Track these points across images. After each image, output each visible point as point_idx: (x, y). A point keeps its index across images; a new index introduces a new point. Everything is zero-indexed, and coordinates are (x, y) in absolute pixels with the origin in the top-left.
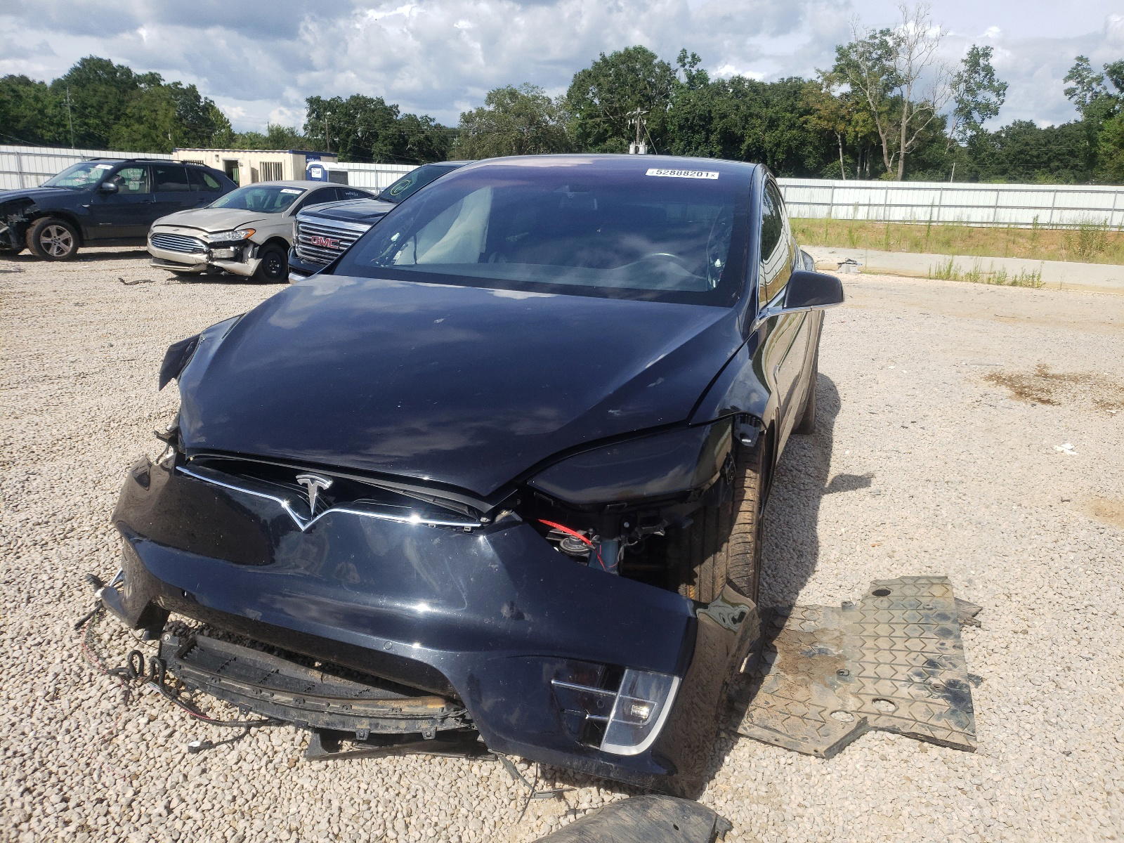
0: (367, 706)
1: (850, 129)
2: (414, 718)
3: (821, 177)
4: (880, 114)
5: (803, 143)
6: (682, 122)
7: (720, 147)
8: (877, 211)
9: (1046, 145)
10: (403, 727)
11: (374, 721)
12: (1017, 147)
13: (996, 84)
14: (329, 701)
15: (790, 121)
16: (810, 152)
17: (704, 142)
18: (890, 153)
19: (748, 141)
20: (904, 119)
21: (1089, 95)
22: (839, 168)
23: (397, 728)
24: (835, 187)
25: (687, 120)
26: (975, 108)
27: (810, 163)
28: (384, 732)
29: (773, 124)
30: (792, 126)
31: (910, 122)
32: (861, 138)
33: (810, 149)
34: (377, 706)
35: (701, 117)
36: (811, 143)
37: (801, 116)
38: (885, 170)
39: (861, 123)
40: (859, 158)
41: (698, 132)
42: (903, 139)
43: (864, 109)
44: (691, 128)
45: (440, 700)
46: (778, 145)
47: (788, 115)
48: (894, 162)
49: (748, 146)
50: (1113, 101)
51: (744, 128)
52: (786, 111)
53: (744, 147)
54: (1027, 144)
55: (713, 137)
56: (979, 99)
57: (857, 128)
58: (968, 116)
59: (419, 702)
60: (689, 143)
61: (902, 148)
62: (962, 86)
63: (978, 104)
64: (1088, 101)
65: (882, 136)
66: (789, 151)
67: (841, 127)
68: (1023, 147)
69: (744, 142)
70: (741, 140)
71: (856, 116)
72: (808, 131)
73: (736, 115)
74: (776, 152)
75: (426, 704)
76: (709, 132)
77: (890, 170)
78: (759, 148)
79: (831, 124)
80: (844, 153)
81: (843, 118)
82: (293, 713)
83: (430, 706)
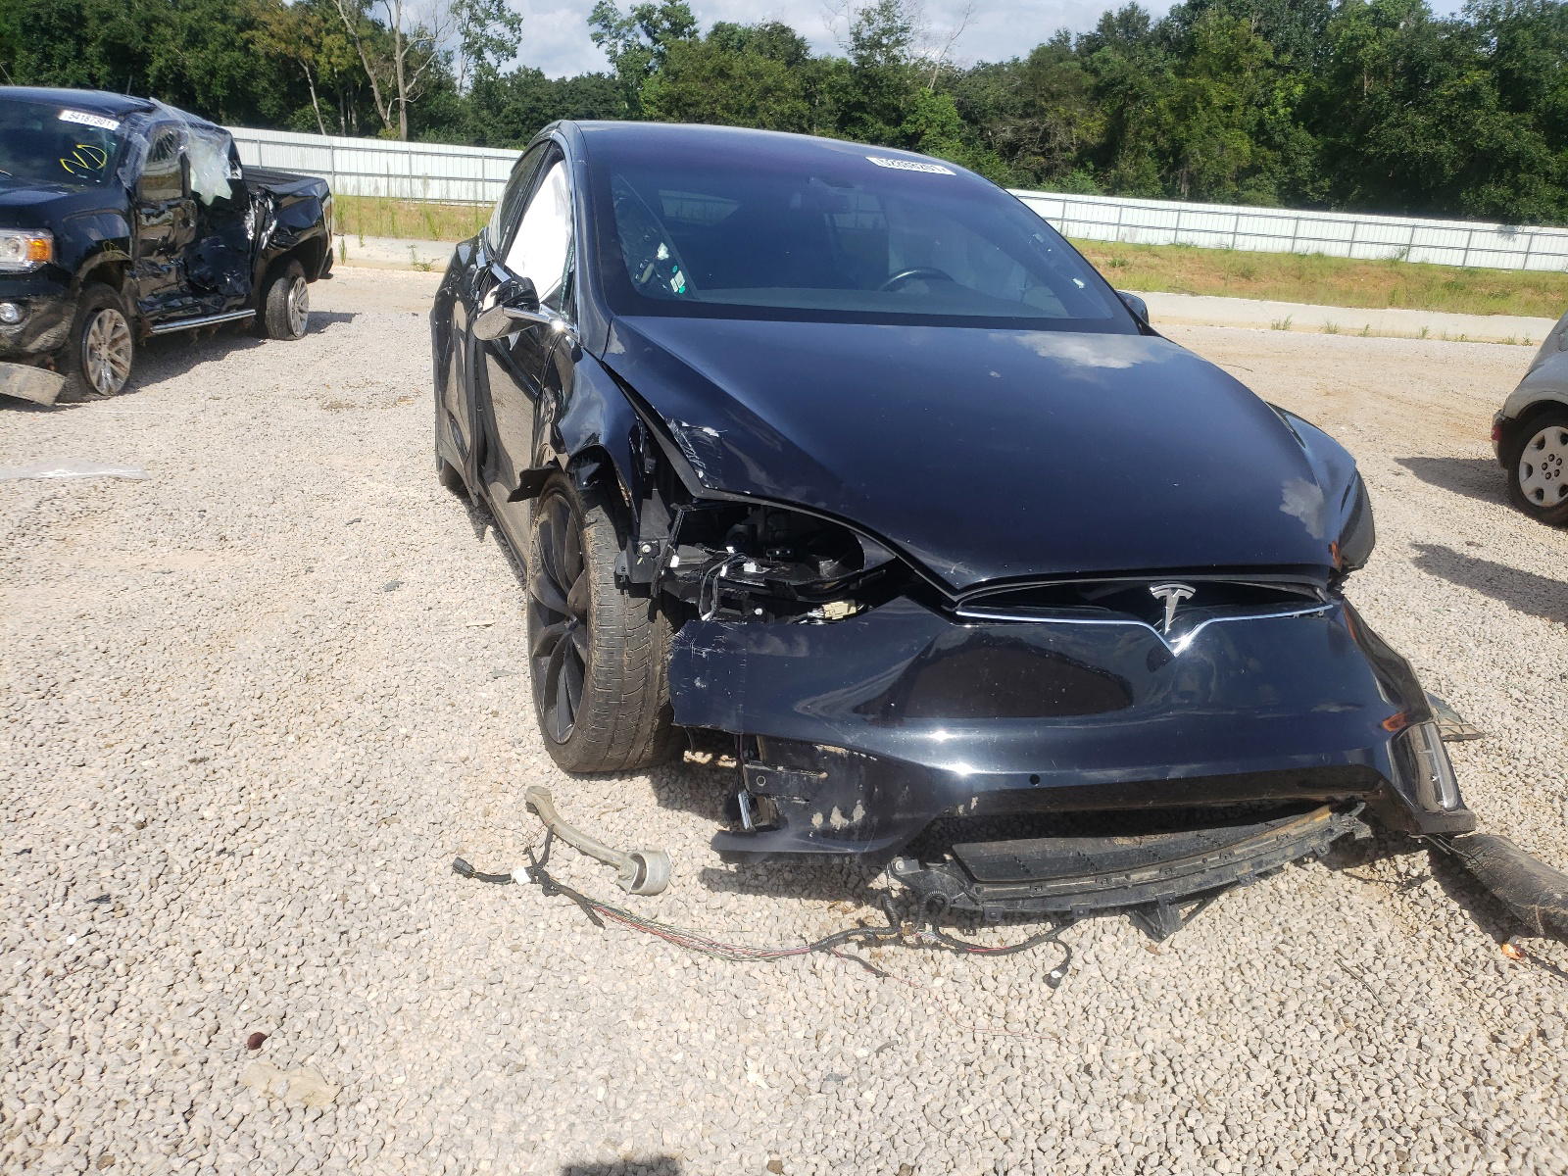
1: (322, 59)
3: (287, 128)
4: (361, 40)
5: (252, 75)
6: (29, 21)
7: (106, 69)
8: (401, 184)
9: (560, 102)
11: (1257, 859)
12: (529, 102)
13: (508, 15)
14: (1202, 857)
15: (225, 36)
16: (265, 90)
17: (76, 57)
18: (384, 99)
19: (160, 62)
20: (398, 51)
21: (621, 43)
22: (314, 117)
24: (334, 148)
25: (37, 17)
26: (486, 45)
27: (268, 105)
28: (1271, 867)
29: (195, 39)
30: (229, 45)
31: (406, 57)
32: (339, 73)
33: (265, 84)
35: (63, 15)
36: (263, 74)
37: (240, 30)
38: (381, 123)
39: (337, 52)
40: (341, 104)
41: (61, 40)
42: (400, 80)
43: (337, 30)
44: (46, 31)
45: (1330, 809)
46: (212, 73)
47: (220, 27)
48: (392, 112)
49: (160, 70)
50: (646, 54)
51: (146, 39)
52: (212, 18)
53: (152, 70)
54: (538, 100)
55: (90, 50)
56: (489, 32)
57: (332, 57)
58: (479, 55)
60: (47, 57)
61: (401, 93)
62: (466, 13)
63: (489, 40)
64: (620, 51)
65: (370, 73)
66: (231, 85)
67: (307, 53)
68: (534, 103)
69: (151, 63)
70: (144, 59)
71: (327, 40)
72: (255, 55)
73: (128, 16)
74: (210, 84)
75: (1314, 818)
76: (82, 41)
77: (389, 125)
78: (179, 77)
79: (292, 48)
80: (318, 97)
81: (308, 39)
82: (1152, 889)
83: (1317, 820)
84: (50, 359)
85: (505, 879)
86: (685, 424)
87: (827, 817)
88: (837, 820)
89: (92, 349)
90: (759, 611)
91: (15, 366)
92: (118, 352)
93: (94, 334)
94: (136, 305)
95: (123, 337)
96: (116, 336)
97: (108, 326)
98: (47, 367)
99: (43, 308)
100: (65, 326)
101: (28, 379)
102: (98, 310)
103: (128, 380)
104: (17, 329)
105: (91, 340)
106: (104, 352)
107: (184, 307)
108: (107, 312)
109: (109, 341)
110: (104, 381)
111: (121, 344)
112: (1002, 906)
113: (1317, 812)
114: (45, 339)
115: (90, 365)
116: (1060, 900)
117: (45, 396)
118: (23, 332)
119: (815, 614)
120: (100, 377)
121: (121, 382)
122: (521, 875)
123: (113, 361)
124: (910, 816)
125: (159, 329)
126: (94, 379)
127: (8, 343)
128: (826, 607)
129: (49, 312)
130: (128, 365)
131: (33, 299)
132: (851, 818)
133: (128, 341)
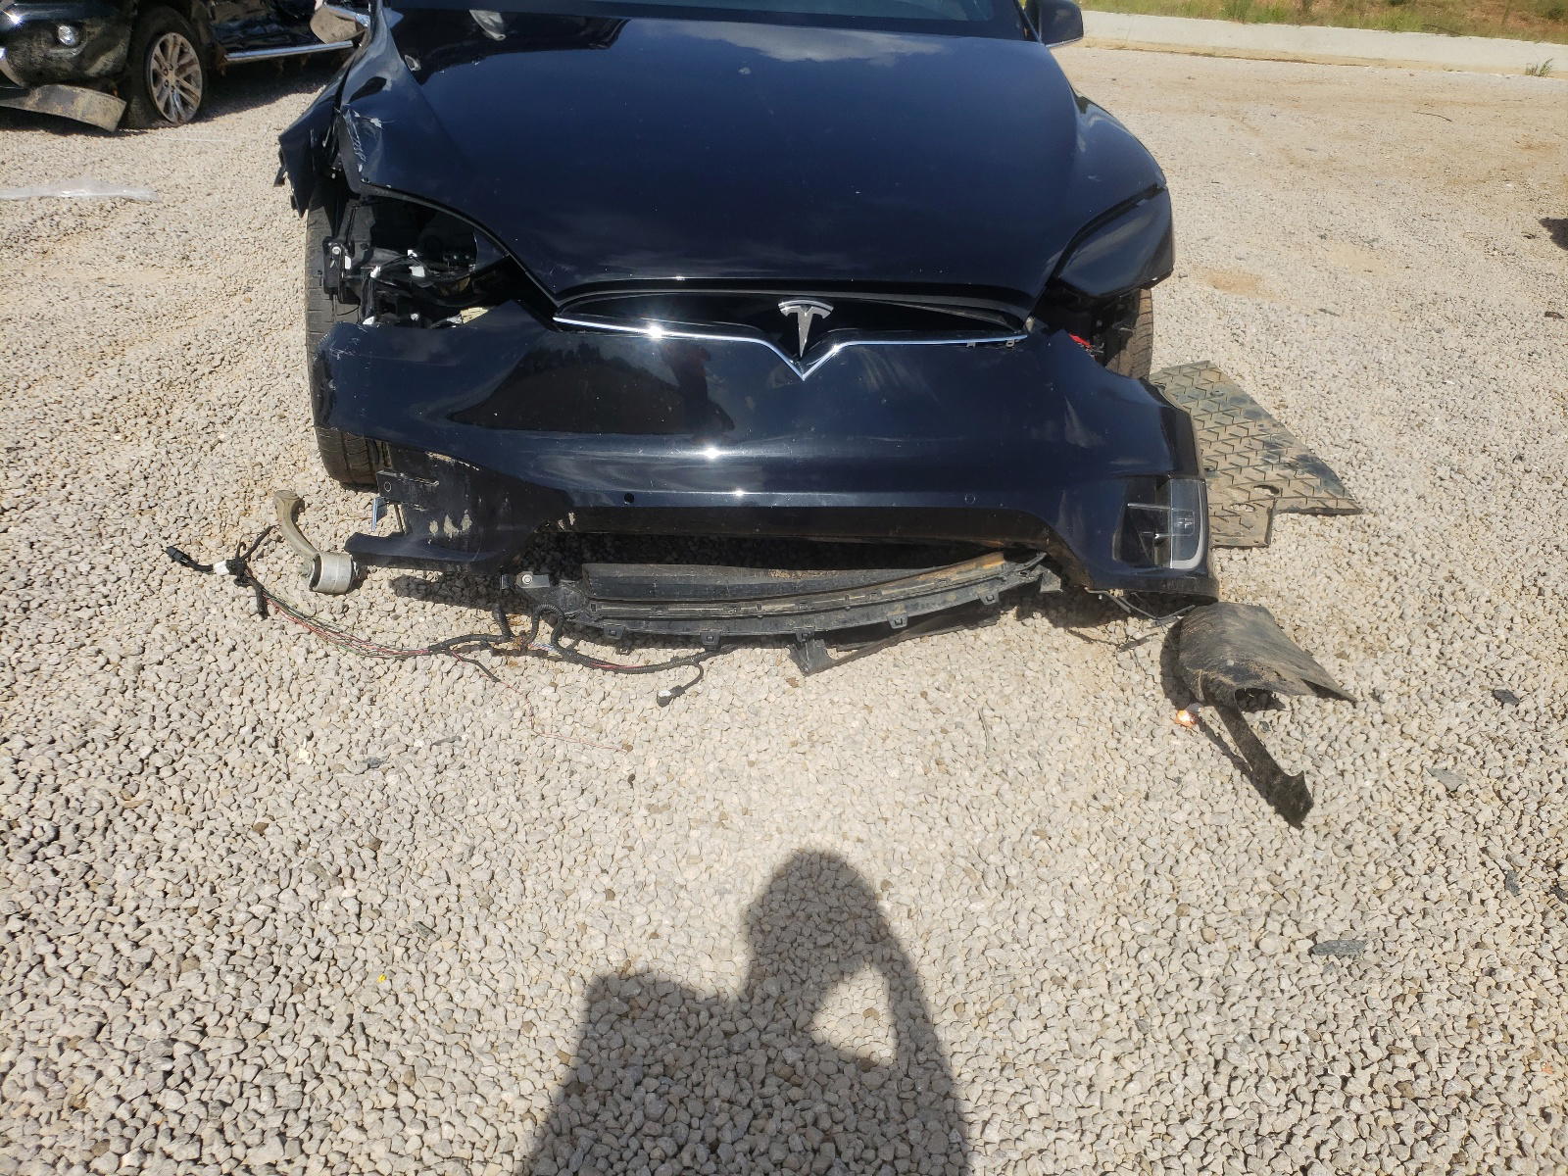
0: (903, 586)
2: (964, 586)
10: (953, 600)
11: (910, 602)
14: (848, 593)
23: (945, 602)
28: (927, 611)
34: (916, 584)
45: (1000, 555)
59: (972, 566)
75: (982, 565)
82: (790, 622)
83: (987, 567)
84: (113, 84)
85: (209, 569)
86: (357, 115)
87: (441, 526)
88: (450, 529)
89: (156, 77)
90: (415, 316)
91: (78, 90)
92: (188, 79)
93: (156, 58)
94: (209, 31)
95: (191, 63)
96: (182, 62)
97: (173, 52)
98: (110, 92)
99: (97, 30)
100: (122, 49)
101: (90, 103)
102: (162, 33)
103: (199, 109)
104: (75, 52)
105: (154, 65)
106: (171, 78)
107: (265, 36)
108: (170, 37)
109: (176, 67)
110: (173, 109)
111: (189, 70)
112: (624, 625)
113: (985, 558)
114: (103, 63)
115: (155, 91)
116: (688, 625)
117: (108, 121)
118: (81, 56)
119: (453, 320)
120: (167, 104)
121: (193, 110)
122: (221, 568)
123: (183, 89)
124: (511, 528)
125: (235, 57)
126: (161, 105)
127: (69, 67)
128: (463, 313)
129: (104, 34)
130: (199, 93)
131: (87, 21)
132: (460, 528)
133: (197, 67)
